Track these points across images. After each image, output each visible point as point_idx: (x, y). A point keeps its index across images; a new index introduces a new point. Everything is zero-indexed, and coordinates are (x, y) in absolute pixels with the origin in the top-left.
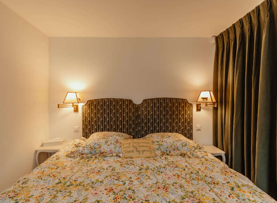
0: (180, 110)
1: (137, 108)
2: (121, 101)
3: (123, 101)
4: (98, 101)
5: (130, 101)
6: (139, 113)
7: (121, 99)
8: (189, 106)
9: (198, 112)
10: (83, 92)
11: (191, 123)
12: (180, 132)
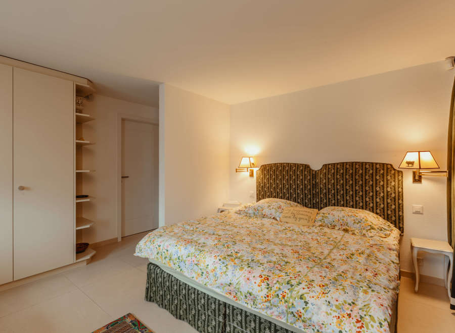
0: (376, 180)
1: (314, 175)
2: (295, 166)
3: (297, 166)
4: (270, 166)
5: (307, 167)
6: (317, 181)
7: (295, 164)
8: (394, 174)
9: (417, 185)
10: (257, 157)
11: (399, 199)
12: (378, 211)
